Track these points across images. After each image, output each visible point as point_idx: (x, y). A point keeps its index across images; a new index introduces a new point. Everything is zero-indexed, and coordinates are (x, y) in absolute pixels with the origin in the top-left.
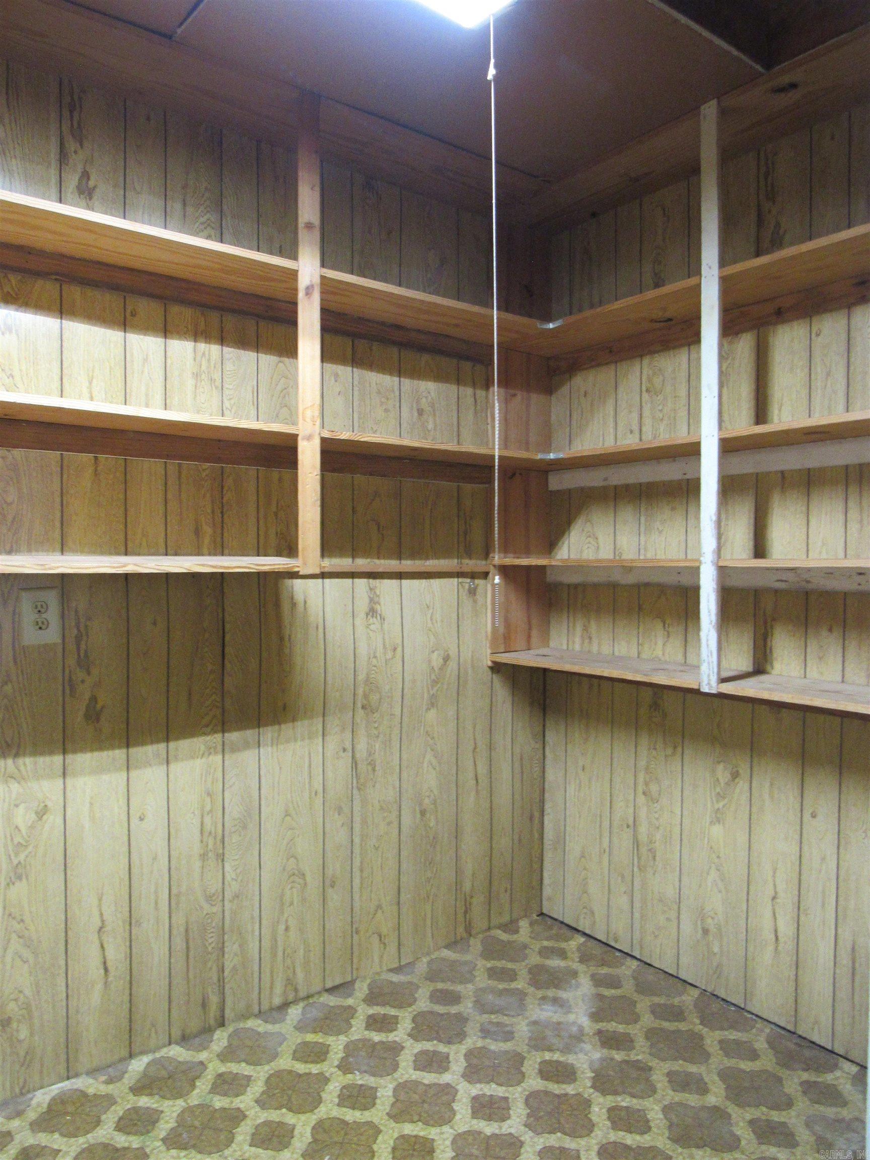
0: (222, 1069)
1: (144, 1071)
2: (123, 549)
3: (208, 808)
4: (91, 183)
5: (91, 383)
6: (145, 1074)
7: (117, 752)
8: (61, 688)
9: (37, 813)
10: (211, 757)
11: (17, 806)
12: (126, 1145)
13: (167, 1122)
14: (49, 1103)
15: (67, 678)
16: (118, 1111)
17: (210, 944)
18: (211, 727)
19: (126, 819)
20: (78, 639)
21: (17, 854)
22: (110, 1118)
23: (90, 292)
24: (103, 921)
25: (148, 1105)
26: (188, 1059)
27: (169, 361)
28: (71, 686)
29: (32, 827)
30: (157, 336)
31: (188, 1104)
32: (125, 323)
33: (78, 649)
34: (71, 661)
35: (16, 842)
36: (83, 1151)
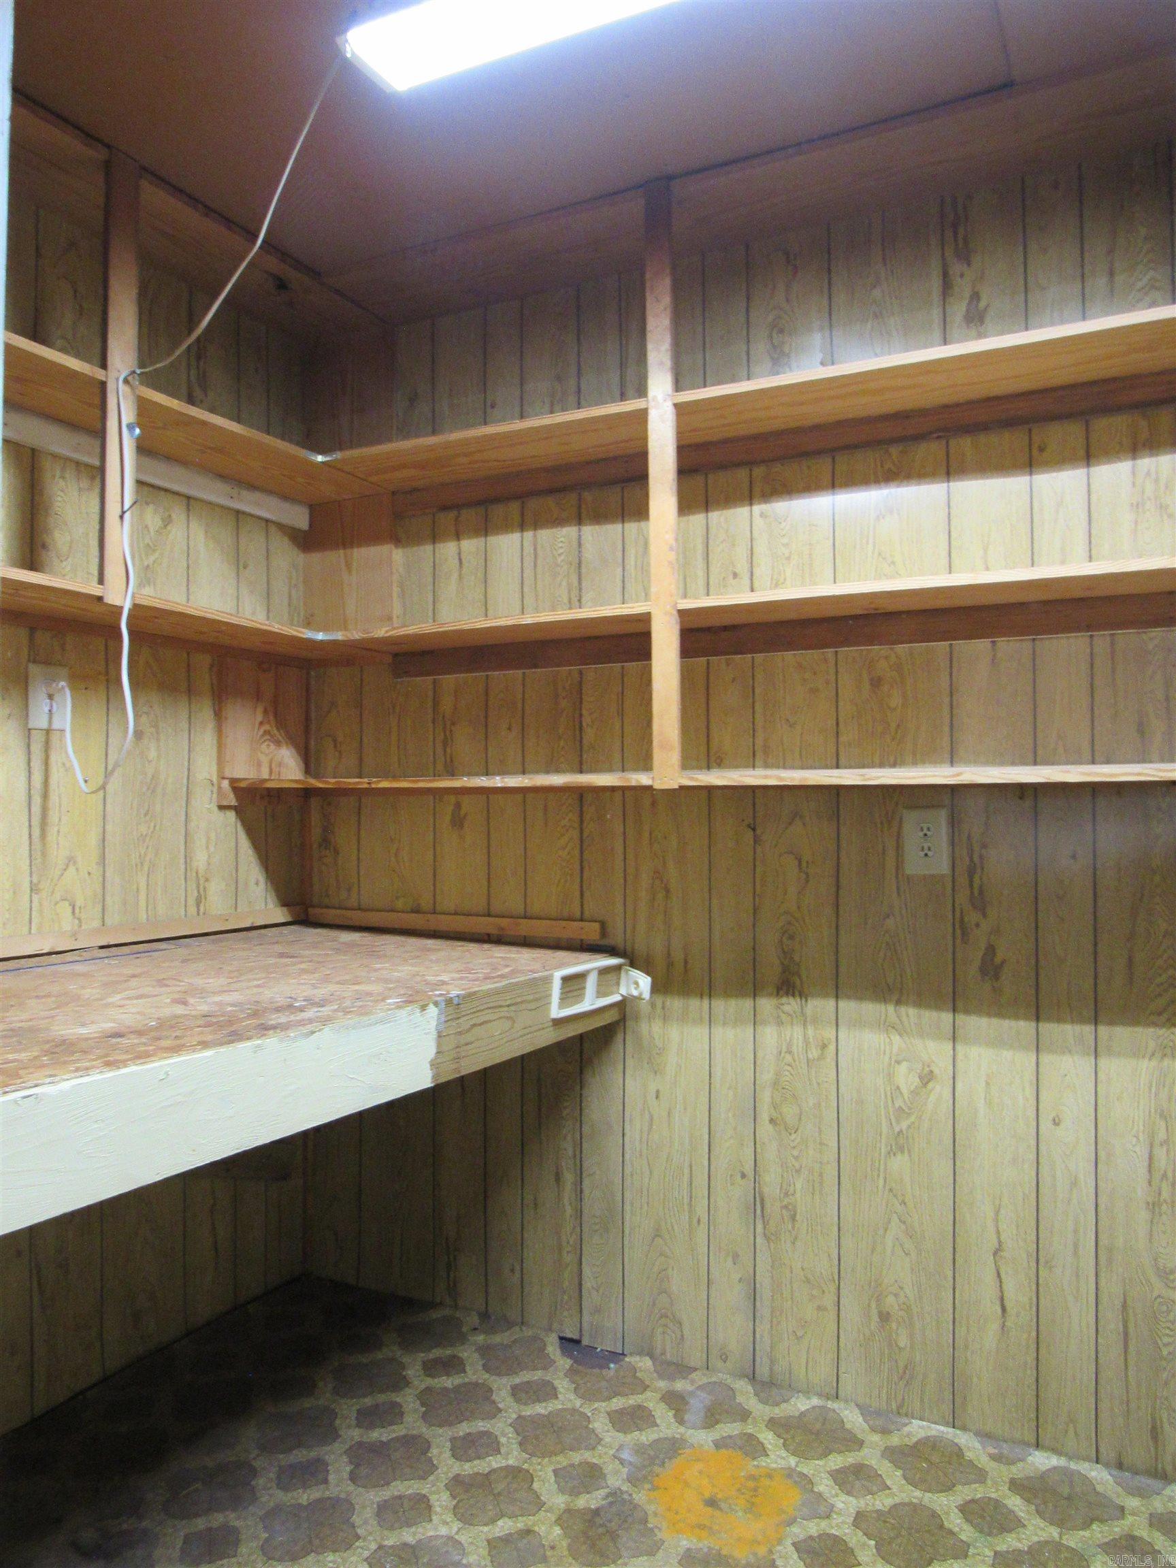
0: (1143, 1532)
1: (1044, 1473)
2: (1031, 756)
3: (1162, 1135)
4: (982, 304)
5: (985, 550)
6: (1043, 1476)
7: (1022, 1023)
8: (950, 930)
9: (920, 1077)
10: (1166, 1062)
11: (898, 1062)
12: (956, 1529)
13: (1019, 1540)
14: (920, 1440)
15: (957, 920)
16: (978, 1492)
17: (1166, 1345)
18: (1165, 1016)
19: (1033, 1116)
20: (971, 873)
21: (898, 1121)
22: (965, 1493)
23: (982, 438)
24: (1000, 1242)
25: (1016, 1509)
26: (1110, 1493)
27: (1094, 498)
28: (962, 930)
29: (915, 1093)
30: (1077, 468)
31: (1061, 1538)
32: (1030, 462)
33: (971, 886)
34: (963, 898)
35: (897, 1105)
36: (910, 1504)
